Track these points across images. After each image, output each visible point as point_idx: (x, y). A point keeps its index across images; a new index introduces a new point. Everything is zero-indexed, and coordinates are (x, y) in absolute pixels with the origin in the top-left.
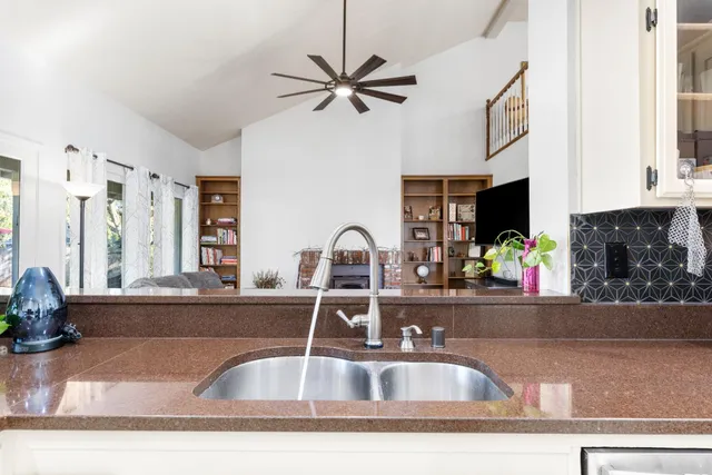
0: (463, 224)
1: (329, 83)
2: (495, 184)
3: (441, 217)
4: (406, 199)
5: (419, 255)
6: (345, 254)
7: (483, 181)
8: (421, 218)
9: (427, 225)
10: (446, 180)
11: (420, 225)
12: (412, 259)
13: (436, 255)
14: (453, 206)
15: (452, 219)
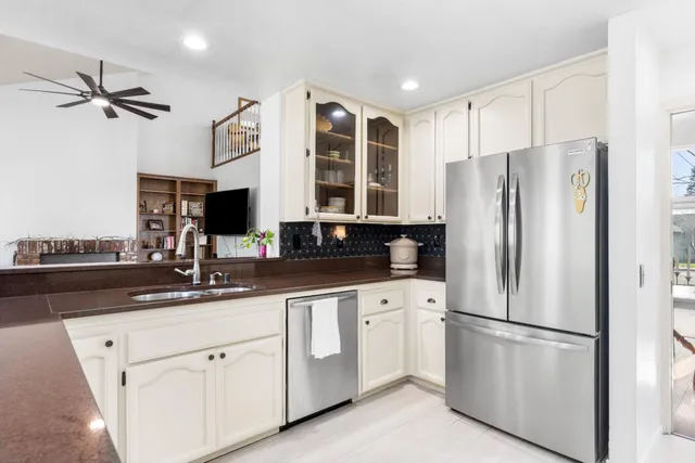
0: (193, 218)
1: (88, 92)
2: (219, 190)
3: (175, 211)
4: (141, 194)
5: (153, 243)
6: (76, 243)
7: (210, 184)
8: (156, 211)
9: (162, 218)
10: (179, 182)
11: (154, 218)
12: (146, 247)
13: (169, 244)
14: (185, 203)
15: (184, 213)
